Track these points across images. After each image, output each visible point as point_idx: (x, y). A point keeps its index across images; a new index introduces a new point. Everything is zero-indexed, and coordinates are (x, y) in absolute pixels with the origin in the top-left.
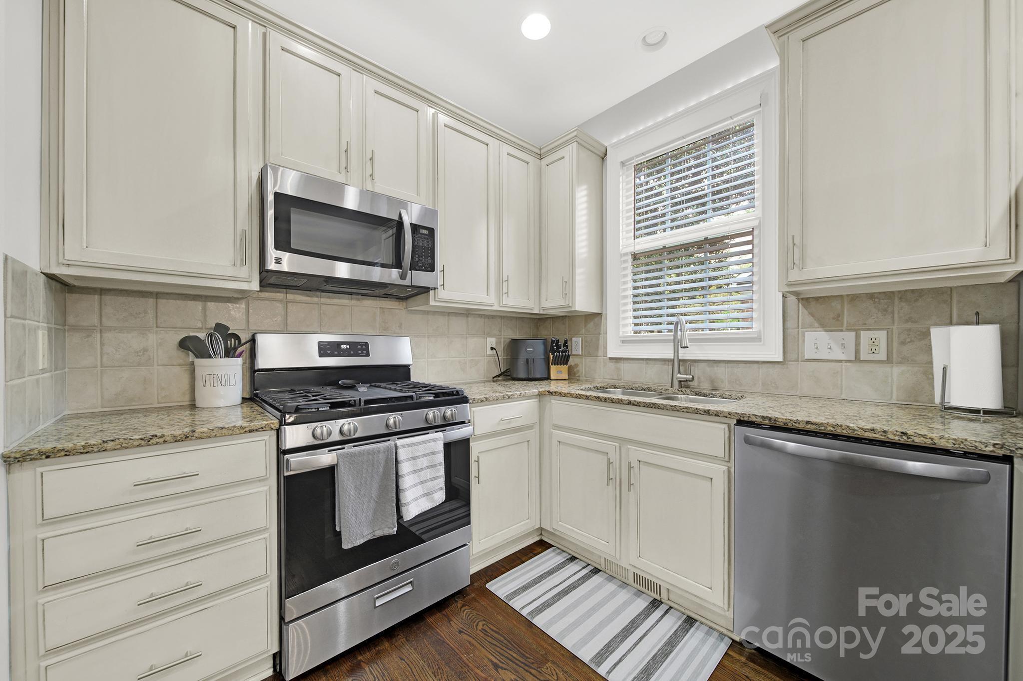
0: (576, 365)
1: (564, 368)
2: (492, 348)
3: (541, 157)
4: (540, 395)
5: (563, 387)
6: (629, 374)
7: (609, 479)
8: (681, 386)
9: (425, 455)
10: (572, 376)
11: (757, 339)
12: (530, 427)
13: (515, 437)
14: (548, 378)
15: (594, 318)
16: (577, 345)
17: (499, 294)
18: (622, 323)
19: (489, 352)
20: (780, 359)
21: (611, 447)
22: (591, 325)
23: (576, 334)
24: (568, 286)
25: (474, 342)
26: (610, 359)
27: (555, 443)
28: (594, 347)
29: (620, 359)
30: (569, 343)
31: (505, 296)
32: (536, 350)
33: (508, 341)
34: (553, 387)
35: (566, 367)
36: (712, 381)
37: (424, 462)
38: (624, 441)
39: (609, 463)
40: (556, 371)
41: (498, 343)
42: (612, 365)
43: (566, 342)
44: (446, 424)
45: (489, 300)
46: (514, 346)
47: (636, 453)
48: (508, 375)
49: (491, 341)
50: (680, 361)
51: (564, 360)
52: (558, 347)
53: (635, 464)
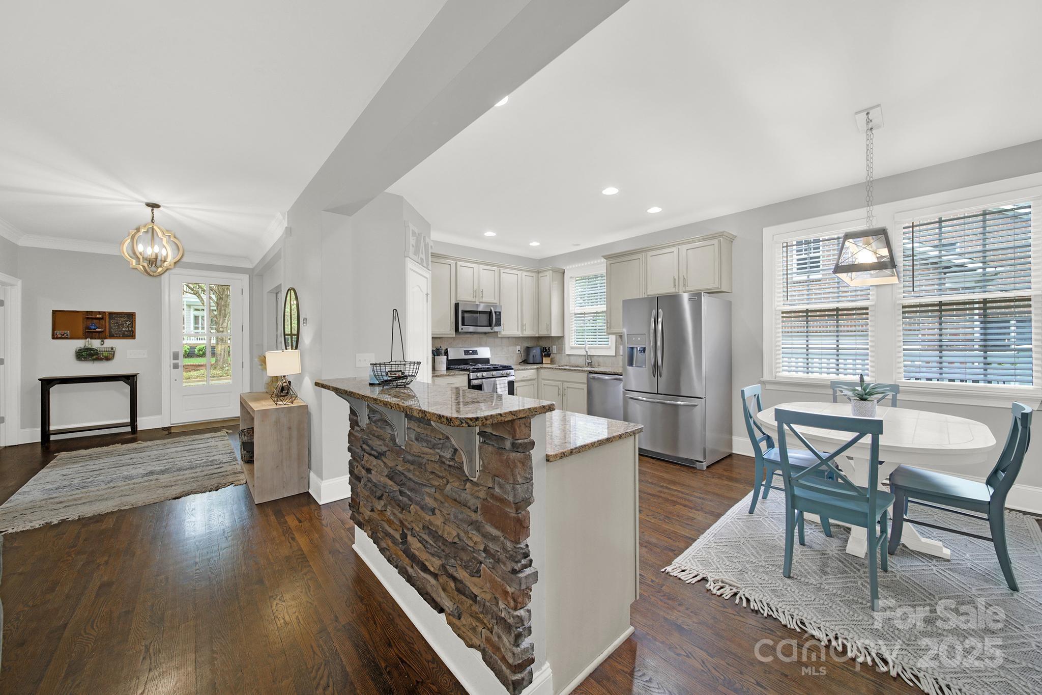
0: (554, 358)
1: (549, 359)
2: (519, 351)
3: (538, 272)
4: (537, 368)
5: (549, 366)
6: (573, 361)
7: (559, 394)
8: (588, 365)
9: (503, 384)
10: (552, 362)
11: (609, 348)
12: (534, 380)
13: (529, 383)
14: (542, 363)
15: (560, 339)
16: (554, 349)
17: (522, 331)
18: (571, 340)
19: (517, 352)
20: (614, 355)
21: (559, 384)
22: (560, 341)
23: (554, 345)
24: (549, 327)
25: (511, 348)
26: (567, 355)
27: (543, 384)
28: (561, 349)
29: (570, 355)
30: (550, 349)
31: (524, 331)
32: (536, 352)
33: (525, 347)
34: (544, 366)
35: (549, 358)
36: (598, 363)
37: (502, 386)
38: (563, 381)
39: (559, 389)
40: (545, 360)
41: (521, 348)
42: (567, 357)
43: (549, 348)
44: (507, 375)
45: (518, 333)
46: (528, 350)
47: (566, 385)
48: (525, 362)
49: (518, 348)
50: (588, 356)
51: (548, 355)
52: (546, 350)
53: (566, 388)
